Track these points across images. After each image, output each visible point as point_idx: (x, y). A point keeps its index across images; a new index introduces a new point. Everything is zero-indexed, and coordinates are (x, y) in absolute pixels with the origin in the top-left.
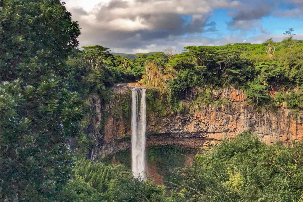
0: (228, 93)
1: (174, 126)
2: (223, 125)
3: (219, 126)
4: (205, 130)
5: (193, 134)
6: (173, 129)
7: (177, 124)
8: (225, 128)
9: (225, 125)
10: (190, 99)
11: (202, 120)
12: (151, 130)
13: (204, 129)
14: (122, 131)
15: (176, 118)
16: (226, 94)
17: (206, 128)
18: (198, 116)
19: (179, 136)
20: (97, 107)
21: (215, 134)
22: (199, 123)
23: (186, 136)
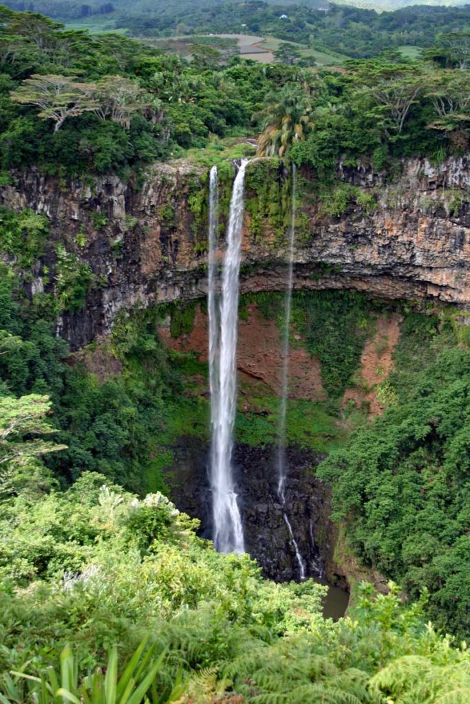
0: (462, 174)
1: (326, 246)
2: (449, 251)
3: (439, 252)
4: (408, 261)
5: (380, 267)
6: (325, 253)
7: (333, 244)
8: (454, 257)
9: (452, 249)
10: (367, 184)
11: (397, 237)
12: (267, 254)
13: (405, 257)
14: (186, 254)
15: (329, 230)
16: (457, 174)
17: (409, 255)
18: (386, 227)
19: (347, 271)
20: (115, 203)
21: (433, 270)
22: (390, 242)
23: (366, 271)
